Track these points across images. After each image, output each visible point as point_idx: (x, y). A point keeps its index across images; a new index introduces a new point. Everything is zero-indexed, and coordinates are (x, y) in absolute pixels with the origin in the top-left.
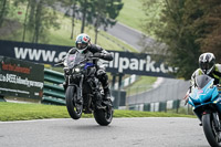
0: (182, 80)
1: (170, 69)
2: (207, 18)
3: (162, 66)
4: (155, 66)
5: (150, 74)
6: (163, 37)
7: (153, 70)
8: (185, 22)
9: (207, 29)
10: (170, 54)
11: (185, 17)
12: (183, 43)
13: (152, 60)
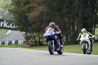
0: (19, 31)
1: (14, 27)
2: (31, 5)
3: (11, 25)
4: (8, 25)
5: (5, 28)
6: (11, 12)
7: (7, 26)
8: (22, 6)
9: (31, 10)
10: (14, 20)
11: (22, 4)
12: (20, 15)
13: (6, 22)
